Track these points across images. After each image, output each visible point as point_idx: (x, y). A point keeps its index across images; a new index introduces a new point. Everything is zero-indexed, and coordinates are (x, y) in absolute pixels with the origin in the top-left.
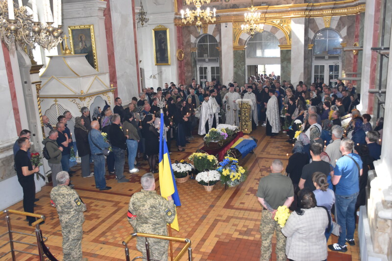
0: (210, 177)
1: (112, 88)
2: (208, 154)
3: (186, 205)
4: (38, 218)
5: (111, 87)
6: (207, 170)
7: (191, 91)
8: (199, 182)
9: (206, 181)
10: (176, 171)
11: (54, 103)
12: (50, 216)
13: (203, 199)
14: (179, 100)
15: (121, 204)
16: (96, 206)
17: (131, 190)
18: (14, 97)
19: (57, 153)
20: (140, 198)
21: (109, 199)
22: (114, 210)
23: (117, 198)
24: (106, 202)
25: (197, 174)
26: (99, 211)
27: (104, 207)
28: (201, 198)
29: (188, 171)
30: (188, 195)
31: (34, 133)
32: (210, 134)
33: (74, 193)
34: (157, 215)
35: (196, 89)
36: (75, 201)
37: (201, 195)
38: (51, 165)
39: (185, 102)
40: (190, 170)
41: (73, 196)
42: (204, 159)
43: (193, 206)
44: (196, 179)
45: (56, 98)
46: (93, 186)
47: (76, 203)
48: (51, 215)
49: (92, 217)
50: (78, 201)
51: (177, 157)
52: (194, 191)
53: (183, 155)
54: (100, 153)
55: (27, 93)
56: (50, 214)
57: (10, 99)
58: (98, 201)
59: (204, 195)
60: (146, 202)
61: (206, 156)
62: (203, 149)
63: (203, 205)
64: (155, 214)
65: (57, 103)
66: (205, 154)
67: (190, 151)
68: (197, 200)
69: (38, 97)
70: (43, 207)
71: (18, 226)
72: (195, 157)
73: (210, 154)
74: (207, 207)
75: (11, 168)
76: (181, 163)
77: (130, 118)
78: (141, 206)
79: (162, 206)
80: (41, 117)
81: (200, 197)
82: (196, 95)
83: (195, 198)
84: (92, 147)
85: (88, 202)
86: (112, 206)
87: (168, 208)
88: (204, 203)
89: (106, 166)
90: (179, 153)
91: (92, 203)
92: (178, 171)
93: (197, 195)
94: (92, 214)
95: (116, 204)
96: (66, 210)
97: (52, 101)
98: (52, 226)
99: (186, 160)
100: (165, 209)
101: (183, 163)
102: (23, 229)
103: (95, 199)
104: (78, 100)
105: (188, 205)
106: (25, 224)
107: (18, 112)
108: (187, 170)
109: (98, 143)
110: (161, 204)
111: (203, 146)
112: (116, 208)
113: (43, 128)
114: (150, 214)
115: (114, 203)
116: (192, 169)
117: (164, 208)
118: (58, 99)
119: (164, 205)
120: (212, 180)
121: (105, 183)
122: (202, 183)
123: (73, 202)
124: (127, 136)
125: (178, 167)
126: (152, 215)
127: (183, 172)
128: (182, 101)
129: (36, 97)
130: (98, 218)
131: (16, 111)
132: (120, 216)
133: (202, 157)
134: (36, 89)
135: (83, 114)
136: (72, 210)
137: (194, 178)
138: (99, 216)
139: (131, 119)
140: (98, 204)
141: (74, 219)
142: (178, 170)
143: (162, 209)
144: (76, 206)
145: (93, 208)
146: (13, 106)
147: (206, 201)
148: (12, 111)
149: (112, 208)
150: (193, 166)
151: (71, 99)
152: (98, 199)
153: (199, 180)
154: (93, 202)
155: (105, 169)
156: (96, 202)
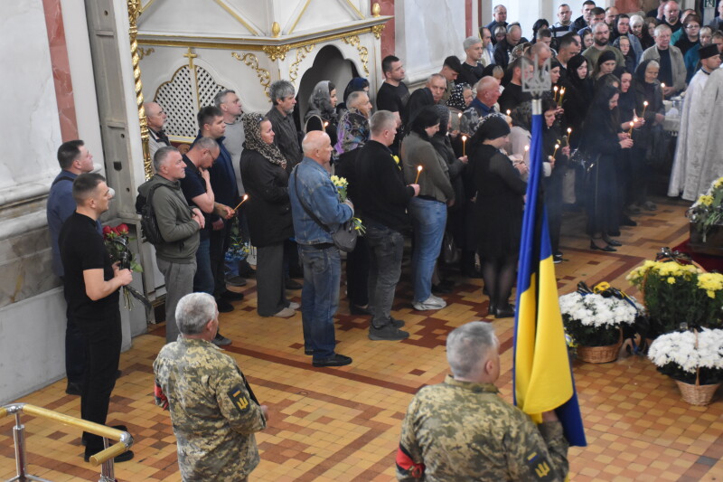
0: (703, 352)
1: (378, 17)
2: (700, 270)
3: (606, 444)
4: (112, 442)
5: (373, 14)
6: (696, 326)
7: (657, 32)
8: (659, 369)
9: (688, 364)
10: (579, 321)
11: (185, 61)
12: (153, 437)
13: (674, 430)
14: (609, 66)
15: (380, 418)
16: (301, 414)
17: (418, 372)
18: (57, 35)
19: (183, 229)
20: (441, 407)
21: (345, 396)
22: (357, 435)
23: (369, 395)
24: (332, 406)
25: (655, 336)
26: (311, 432)
27: (325, 420)
28: (668, 426)
29: (623, 323)
30: (617, 410)
31: (117, 160)
32: (714, 195)
33: (227, 368)
34: (497, 472)
35: (676, 26)
36: (230, 393)
37: (667, 415)
38: (167, 265)
39: (627, 76)
40: (632, 319)
41: (226, 377)
42: (686, 284)
43: (631, 450)
44: (651, 353)
45: (192, 44)
46: (296, 346)
47: (235, 400)
48: (155, 432)
49: (286, 453)
50: (242, 395)
51: (587, 272)
52: (640, 396)
53: (607, 263)
54: (324, 240)
55: (98, 23)
56: (152, 428)
57: (43, 41)
58: (308, 400)
59: (675, 417)
60: (459, 420)
61: (694, 277)
62: (683, 247)
63: (670, 452)
64: (488, 466)
65: (195, 61)
66: (691, 268)
67: (634, 252)
68: (649, 432)
69: (133, 37)
70: (132, 405)
71: (52, 461)
72: (652, 275)
73: (709, 269)
74: (686, 464)
75: (42, 269)
76: (598, 292)
77: (431, 124)
78: (441, 433)
79: (517, 439)
80: (140, 107)
81: (663, 421)
82: (676, 50)
83: (640, 423)
84: (299, 217)
85: (276, 401)
86: (351, 421)
87: (538, 451)
88: (674, 447)
89: (342, 284)
90: (592, 257)
91: (288, 403)
92: (586, 321)
93: (652, 412)
94: (286, 440)
95: (368, 413)
96: (201, 422)
97: (179, 57)
98: (156, 470)
99: (616, 284)
100: (527, 454)
101: (606, 294)
102: (64, 472)
103: (299, 392)
104: (260, 56)
105: (616, 446)
106: (74, 455)
107: (70, 88)
108: (619, 320)
109: (318, 208)
110: (513, 434)
111: (686, 237)
112: (364, 430)
113: (145, 142)
114: (473, 464)
115: (358, 412)
116: (638, 318)
117: (522, 449)
118: (198, 51)
119: (523, 440)
120: (710, 365)
121: (334, 343)
122: (672, 370)
123: (223, 396)
124: (416, 187)
125: (587, 307)
126: (479, 468)
127: (603, 325)
128: (618, 72)
129: (128, 39)
130: (304, 457)
131: (63, 81)
132: (377, 458)
133: (678, 278)
134: (126, 11)
135: (275, 103)
136: (218, 424)
137: (644, 349)
138: (307, 451)
139: (431, 131)
140: (306, 409)
141: (224, 453)
142: (586, 318)
143: (515, 452)
144: (233, 413)
145: (292, 420)
146: (53, 67)
147: (683, 441)
148: (51, 81)
149: (353, 426)
150: (642, 308)
151: (241, 53)
152: (308, 394)
153: (661, 361)
154: (294, 402)
155: (338, 293)
156: (301, 403)
